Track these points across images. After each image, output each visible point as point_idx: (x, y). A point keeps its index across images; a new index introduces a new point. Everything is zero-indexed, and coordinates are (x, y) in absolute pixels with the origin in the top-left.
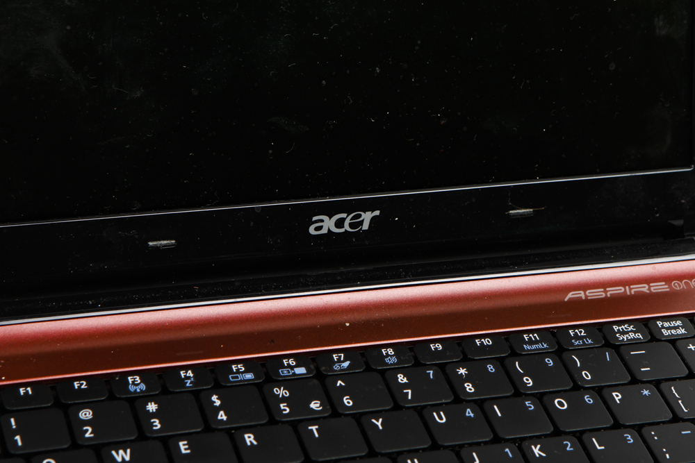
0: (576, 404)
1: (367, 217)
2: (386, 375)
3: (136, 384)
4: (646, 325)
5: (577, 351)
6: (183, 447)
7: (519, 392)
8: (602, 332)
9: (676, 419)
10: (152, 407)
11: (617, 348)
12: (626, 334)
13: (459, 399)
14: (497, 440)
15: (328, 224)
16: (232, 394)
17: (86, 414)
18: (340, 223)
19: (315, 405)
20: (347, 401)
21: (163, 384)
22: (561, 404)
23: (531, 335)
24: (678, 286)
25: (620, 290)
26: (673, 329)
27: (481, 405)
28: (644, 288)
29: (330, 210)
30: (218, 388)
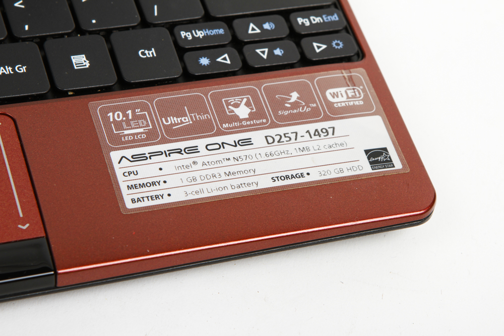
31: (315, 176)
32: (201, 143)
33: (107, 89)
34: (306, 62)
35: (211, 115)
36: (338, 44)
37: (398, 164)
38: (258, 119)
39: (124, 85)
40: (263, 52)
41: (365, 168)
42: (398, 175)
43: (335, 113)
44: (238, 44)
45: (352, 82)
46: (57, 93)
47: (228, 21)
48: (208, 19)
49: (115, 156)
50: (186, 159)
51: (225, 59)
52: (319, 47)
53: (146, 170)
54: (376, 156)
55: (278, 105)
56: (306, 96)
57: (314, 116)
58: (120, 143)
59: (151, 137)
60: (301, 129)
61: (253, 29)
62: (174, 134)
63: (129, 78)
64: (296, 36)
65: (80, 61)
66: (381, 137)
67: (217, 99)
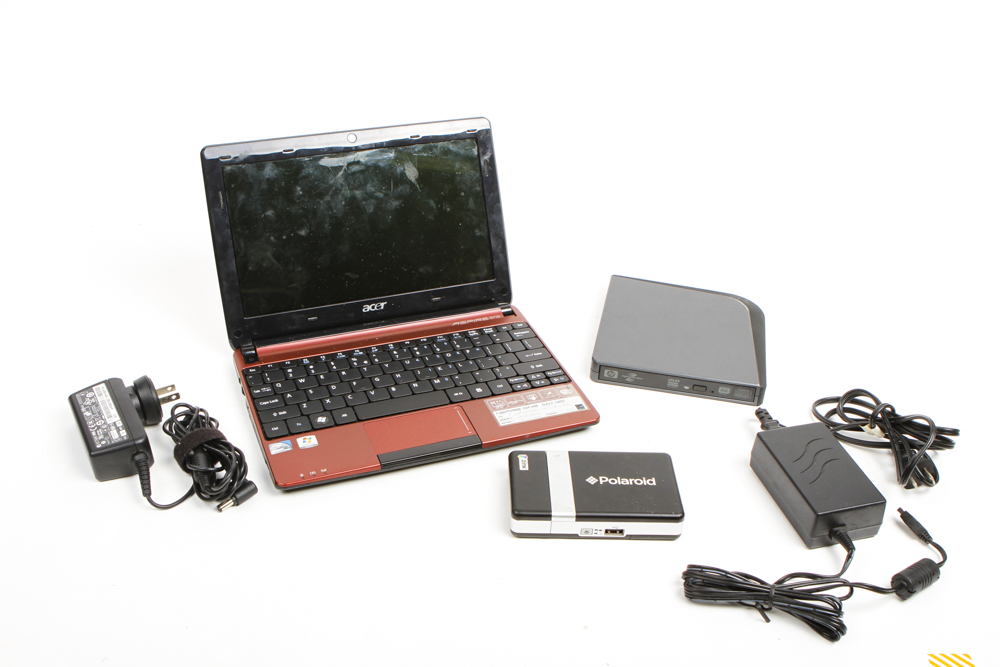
0: (454, 355)
1: (382, 305)
2: (390, 352)
3: (306, 361)
4: (481, 332)
5: (456, 340)
6: (322, 377)
7: (435, 353)
8: (465, 335)
9: (487, 356)
10: (311, 367)
11: (469, 338)
12: (473, 333)
13: (414, 357)
14: (426, 367)
15: (369, 308)
16: (338, 362)
17: (290, 370)
18: (373, 307)
19: (366, 362)
20: (376, 360)
21: (315, 361)
22: (449, 355)
23: (440, 337)
24: (491, 318)
25: (471, 321)
26: (488, 330)
27: (422, 358)
28: (480, 320)
29: (369, 303)
30: (333, 360)
31: (560, 413)
32: (521, 407)
33: (488, 397)
34: (552, 384)
35: (523, 400)
36: (562, 379)
37: (586, 408)
38: (539, 400)
39: (493, 395)
40: (538, 383)
41: (576, 410)
42: (587, 411)
43: (563, 396)
44: (529, 381)
45: (568, 388)
46: (473, 399)
47: (525, 376)
48: (518, 375)
49: (494, 413)
50: (518, 412)
51: (525, 385)
52: (556, 380)
53: (505, 416)
54: (578, 406)
55: (544, 396)
56: (554, 393)
57: (557, 397)
58: (495, 409)
59: (505, 407)
60: (553, 401)
61: (533, 377)
62: (511, 406)
63: (495, 393)
64: (548, 378)
65: (479, 390)
66: (580, 401)
67: (525, 396)
